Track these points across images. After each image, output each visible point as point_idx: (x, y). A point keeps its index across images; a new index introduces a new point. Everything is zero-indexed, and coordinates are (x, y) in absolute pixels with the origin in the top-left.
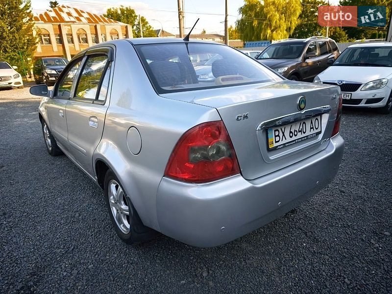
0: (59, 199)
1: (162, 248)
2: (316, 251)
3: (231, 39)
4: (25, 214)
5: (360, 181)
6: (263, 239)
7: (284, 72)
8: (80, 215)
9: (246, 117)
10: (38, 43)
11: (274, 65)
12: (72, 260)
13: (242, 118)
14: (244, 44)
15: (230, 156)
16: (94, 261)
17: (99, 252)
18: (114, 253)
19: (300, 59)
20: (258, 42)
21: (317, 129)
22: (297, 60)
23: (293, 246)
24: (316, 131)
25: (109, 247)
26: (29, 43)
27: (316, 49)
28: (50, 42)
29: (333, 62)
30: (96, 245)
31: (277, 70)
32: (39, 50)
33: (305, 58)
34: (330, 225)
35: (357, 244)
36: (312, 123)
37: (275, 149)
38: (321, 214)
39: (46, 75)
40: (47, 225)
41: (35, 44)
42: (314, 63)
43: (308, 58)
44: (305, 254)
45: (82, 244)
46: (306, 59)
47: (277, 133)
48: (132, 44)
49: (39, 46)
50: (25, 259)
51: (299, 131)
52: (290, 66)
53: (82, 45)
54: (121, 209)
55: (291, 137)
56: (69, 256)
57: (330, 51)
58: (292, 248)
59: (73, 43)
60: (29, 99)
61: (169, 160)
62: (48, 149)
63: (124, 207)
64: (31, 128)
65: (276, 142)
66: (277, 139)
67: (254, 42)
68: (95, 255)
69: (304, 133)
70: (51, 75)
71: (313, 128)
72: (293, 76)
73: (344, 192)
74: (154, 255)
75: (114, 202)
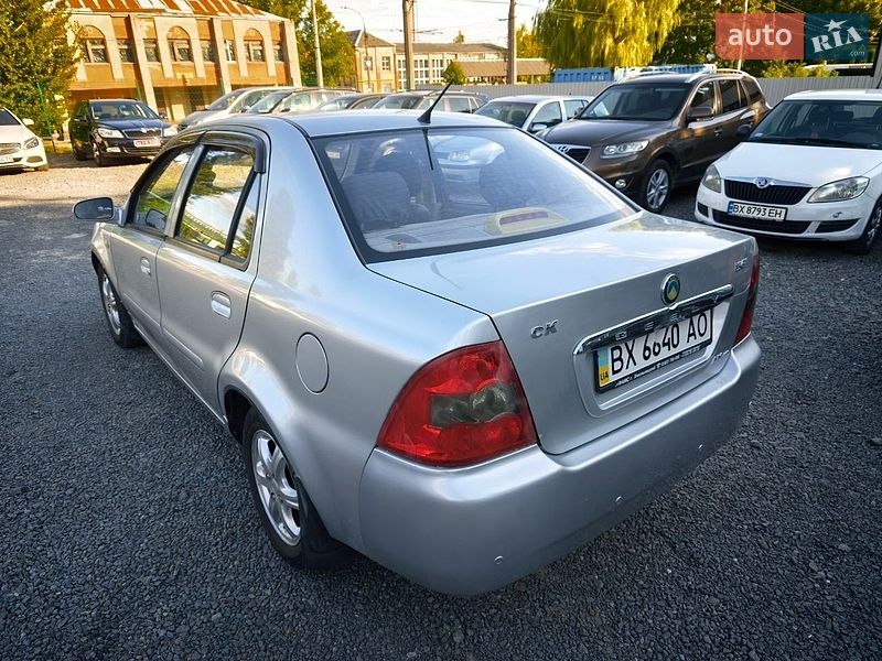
0: (142, 455)
1: (367, 576)
2: (693, 587)
3: (523, 56)
4: (69, 491)
5: (795, 422)
6: (582, 558)
7: (639, 152)
8: (189, 496)
9: (551, 329)
10: (78, 60)
11: (618, 136)
12: (175, 600)
13: (543, 332)
14: (553, 75)
15: (517, 410)
16: (223, 605)
17: (233, 584)
18: (265, 587)
19: (677, 121)
20: (583, 70)
21: (701, 335)
22: (669, 124)
23: (645, 574)
24: (700, 340)
25: (254, 574)
26: (59, 60)
27: (713, 96)
28: (105, 56)
29: (751, 131)
30: (225, 565)
31: (625, 148)
32: (82, 76)
33: (688, 120)
34: (724, 526)
35: (781, 571)
36: (692, 323)
37: (612, 386)
38: (707, 499)
39: (99, 140)
40: (118, 518)
41: (72, 63)
42: (708, 129)
43: (694, 120)
44: (668, 592)
45: (197, 563)
46: (691, 121)
47: (617, 354)
48: (307, 137)
49: (81, 67)
50: (75, 598)
51: (664, 345)
52: (652, 138)
53: (179, 65)
54: (280, 494)
55: (646, 358)
56: (169, 592)
57: (744, 103)
58: (641, 577)
59: (159, 60)
60: (63, 199)
61: (388, 415)
62: (112, 332)
63: (287, 491)
64: (70, 275)
65: (614, 372)
66: (618, 365)
67: (576, 71)
68: (226, 591)
69: (675, 346)
70: (112, 142)
71: (694, 334)
72: (660, 161)
73: (758, 448)
74: (350, 593)
75: (264, 476)
